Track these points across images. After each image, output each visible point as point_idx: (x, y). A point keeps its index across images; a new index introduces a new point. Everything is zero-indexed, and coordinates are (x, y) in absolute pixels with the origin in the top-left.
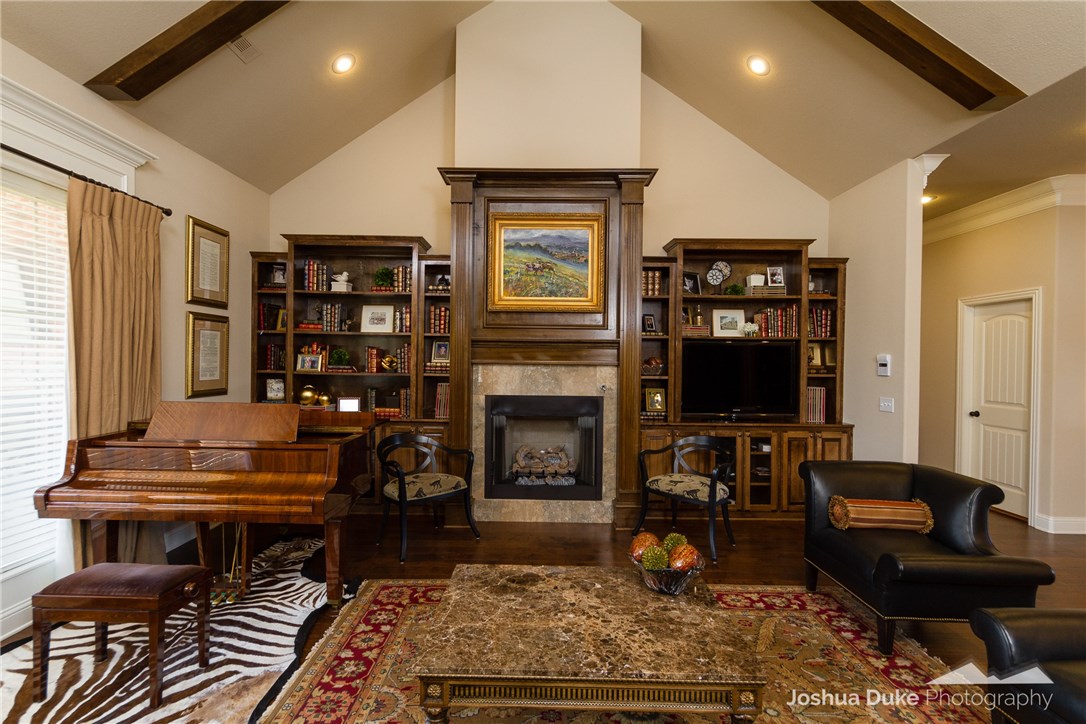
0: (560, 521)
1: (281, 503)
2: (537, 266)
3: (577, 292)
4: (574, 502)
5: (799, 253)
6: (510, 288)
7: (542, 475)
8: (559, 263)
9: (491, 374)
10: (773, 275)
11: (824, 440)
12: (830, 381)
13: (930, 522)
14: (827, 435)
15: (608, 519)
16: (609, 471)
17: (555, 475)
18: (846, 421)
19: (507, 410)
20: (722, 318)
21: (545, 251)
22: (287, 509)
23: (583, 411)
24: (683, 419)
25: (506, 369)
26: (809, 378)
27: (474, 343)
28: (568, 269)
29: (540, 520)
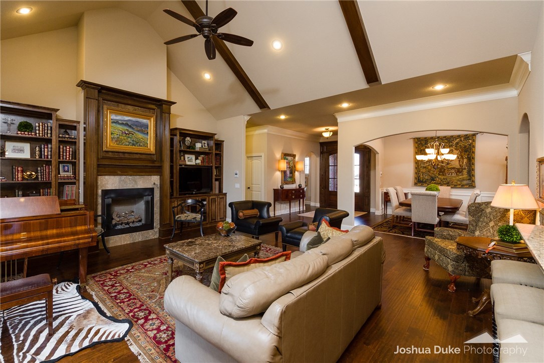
0: (137, 241)
1: (74, 240)
2: (127, 132)
3: (144, 145)
4: (143, 232)
5: (212, 137)
6: (114, 141)
7: (128, 223)
8: (137, 133)
9: (104, 179)
10: (204, 144)
11: (220, 198)
12: (220, 180)
13: (259, 214)
14: (221, 197)
15: (157, 236)
16: (157, 217)
17: (133, 222)
18: (224, 192)
19: (113, 196)
20: (188, 158)
21: (130, 126)
22: (77, 242)
23: (146, 194)
24: (180, 195)
25: (112, 177)
26: (215, 179)
27: (99, 166)
28: (140, 135)
29: (128, 243)
